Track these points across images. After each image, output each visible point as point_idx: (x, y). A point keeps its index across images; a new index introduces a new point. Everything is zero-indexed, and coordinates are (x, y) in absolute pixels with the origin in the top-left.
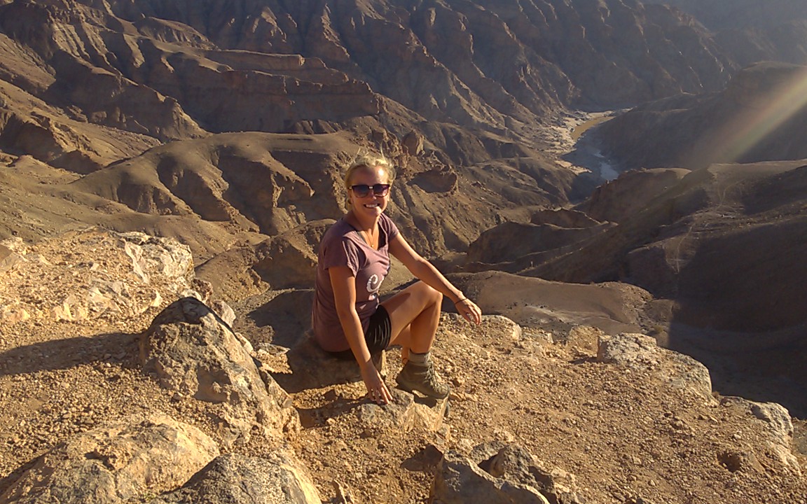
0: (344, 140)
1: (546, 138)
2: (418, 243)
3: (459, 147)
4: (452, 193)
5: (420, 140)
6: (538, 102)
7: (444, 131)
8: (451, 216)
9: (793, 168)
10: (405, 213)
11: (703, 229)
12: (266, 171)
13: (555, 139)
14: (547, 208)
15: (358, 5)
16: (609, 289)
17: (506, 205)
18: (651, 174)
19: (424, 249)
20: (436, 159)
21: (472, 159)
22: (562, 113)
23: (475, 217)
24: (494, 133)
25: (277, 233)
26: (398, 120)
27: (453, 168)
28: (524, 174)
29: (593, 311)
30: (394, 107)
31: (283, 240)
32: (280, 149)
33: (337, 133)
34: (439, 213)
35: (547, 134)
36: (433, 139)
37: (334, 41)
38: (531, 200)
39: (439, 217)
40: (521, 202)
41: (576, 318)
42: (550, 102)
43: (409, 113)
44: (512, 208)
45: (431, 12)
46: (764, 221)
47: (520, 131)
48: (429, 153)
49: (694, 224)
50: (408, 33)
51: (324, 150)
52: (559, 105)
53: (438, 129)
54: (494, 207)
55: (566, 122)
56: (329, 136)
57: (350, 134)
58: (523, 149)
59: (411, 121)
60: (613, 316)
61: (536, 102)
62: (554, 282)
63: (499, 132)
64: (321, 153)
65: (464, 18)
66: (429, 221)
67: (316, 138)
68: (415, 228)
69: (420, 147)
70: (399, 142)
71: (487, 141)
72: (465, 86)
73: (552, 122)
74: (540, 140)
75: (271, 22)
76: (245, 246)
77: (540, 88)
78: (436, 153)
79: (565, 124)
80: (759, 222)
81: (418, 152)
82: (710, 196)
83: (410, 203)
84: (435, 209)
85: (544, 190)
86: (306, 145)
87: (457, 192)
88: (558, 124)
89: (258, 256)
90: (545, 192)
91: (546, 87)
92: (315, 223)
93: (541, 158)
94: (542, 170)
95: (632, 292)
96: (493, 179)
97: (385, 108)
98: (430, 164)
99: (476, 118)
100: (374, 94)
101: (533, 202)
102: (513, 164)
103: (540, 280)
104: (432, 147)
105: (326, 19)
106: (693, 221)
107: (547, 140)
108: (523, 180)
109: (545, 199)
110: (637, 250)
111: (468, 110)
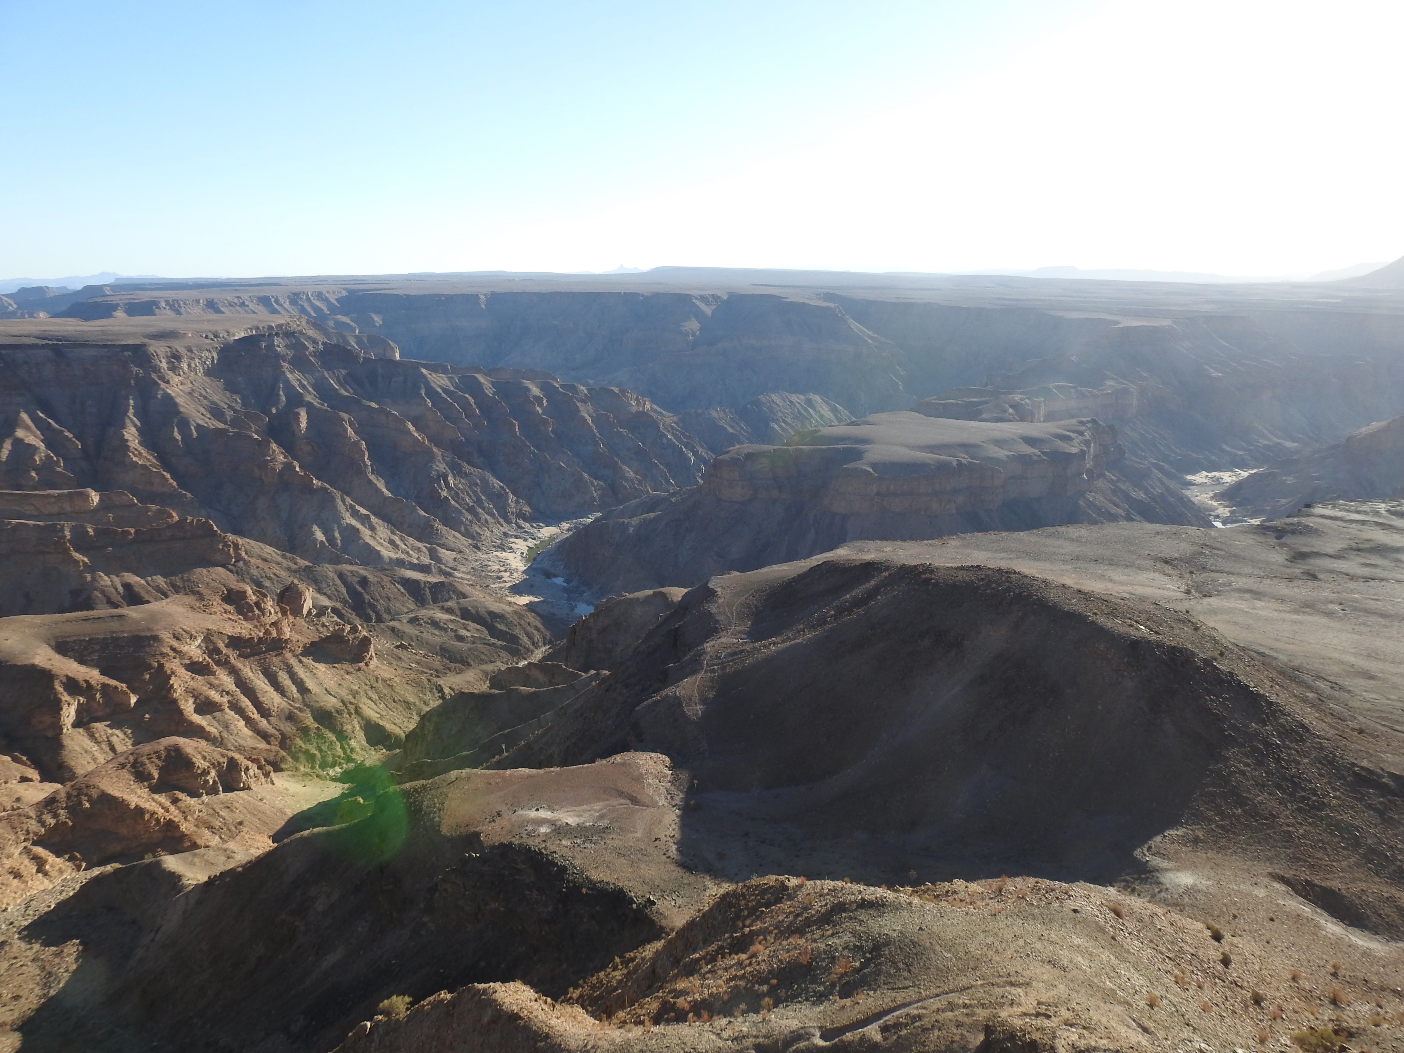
0: (181, 609)
1: (489, 568)
2: (324, 748)
3: (367, 597)
4: (367, 665)
5: (307, 593)
6: (471, 522)
7: (341, 576)
8: (370, 699)
9: (804, 570)
10: (297, 705)
11: (720, 661)
12: (46, 676)
13: (503, 569)
14: (507, 664)
15: (182, 410)
16: (623, 764)
17: (449, 669)
18: (637, 599)
19: (334, 756)
20: (336, 618)
21: (389, 612)
22: (505, 534)
23: (407, 694)
24: (415, 570)
25: (73, 776)
26: (267, 570)
27: (363, 627)
28: (467, 622)
29: (608, 800)
30: (257, 550)
31: (88, 786)
32: (69, 637)
33: (168, 600)
34: (350, 697)
35: (490, 563)
36: (326, 590)
37: (148, 463)
38: (483, 657)
39: (351, 703)
40: (469, 660)
41: (586, 815)
42: (486, 521)
43: (284, 556)
44: (460, 672)
45: (298, 414)
46: (789, 639)
47: (451, 563)
48: (322, 611)
49: (708, 657)
50: (268, 447)
51: (149, 629)
52: (499, 523)
53: (331, 575)
54: (431, 675)
55: (513, 545)
56: (155, 606)
57: (190, 599)
58: (460, 588)
59: (288, 569)
60: (634, 800)
61: (467, 522)
62: (547, 769)
63: (424, 569)
64: (143, 634)
65: (349, 419)
66: (337, 712)
67: (133, 613)
68: (317, 725)
69: (308, 605)
70: (273, 601)
71: (407, 583)
72: (363, 511)
73: (495, 547)
74: (482, 574)
75: (34, 443)
76: (13, 809)
77: (471, 504)
78: (335, 610)
79: (511, 548)
80: (783, 642)
81: (305, 612)
82: (720, 618)
83: (303, 689)
84: (344, 693)
85: (498, 640)
86: (115, 625)
87: (374, 663)
88: (502, 548)
89: (42, 823)
90: (500, 643)
91: (479, 502)
92: (146, 748)
93: (488, 597)
94: (492, 614)
95: (651, 763)
96: (425, 635)
97: (243, 554)
98: (326, 626)
99: (387, 553)
100: (223, 535)
101: (486, 658)
102: (449, 611)
103: (527, 770)
104: (325, 601)
105: (131, 434)
106: (705, 653)
107: (490, 571)
108: (468, 631)
109: (503, 653)
110: (645, 703)
111: (372, 543)
